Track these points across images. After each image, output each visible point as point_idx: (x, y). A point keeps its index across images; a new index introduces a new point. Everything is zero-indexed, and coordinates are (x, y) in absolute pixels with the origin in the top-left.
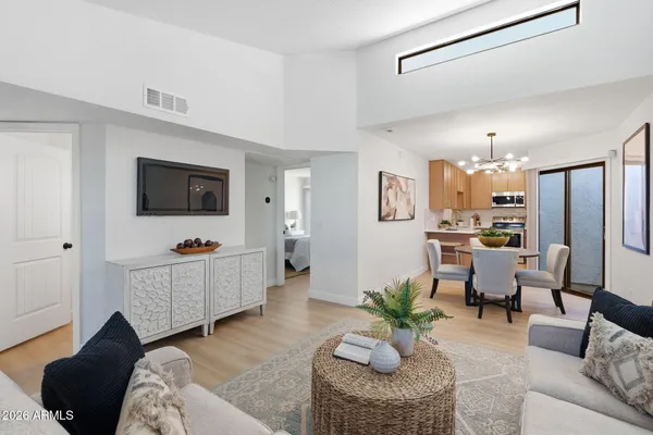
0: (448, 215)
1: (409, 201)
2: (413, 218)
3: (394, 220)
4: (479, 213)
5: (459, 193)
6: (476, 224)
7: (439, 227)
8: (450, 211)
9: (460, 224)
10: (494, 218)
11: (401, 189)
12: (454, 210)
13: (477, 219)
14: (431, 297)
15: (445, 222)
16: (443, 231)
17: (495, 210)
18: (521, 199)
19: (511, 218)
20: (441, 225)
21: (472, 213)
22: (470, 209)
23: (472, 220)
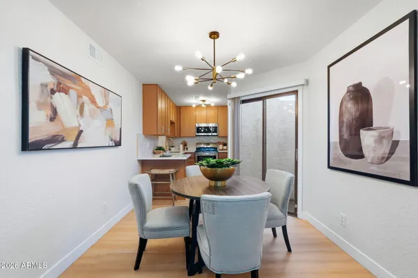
0: (162, 141)
1: (110, 122)
2: (118, 144)
3: (75, 147)
4: (187, 140)
5: (172, 123)
6: (184, 149)
7: (154, 153)
8: (164, 138)
9: (173, 149)
10: (197, 144)
11: (93, 101)
12: (168, 137)
13: (185, 145)
14: (137, 267)
15: (160, 148)
16: (157, 157)
17: (198, 138)
18: (215, 129)
19: (209, 144)
20: (155, 151)
21: (181, 140)
22: (180, 137)
23: (181, 146)
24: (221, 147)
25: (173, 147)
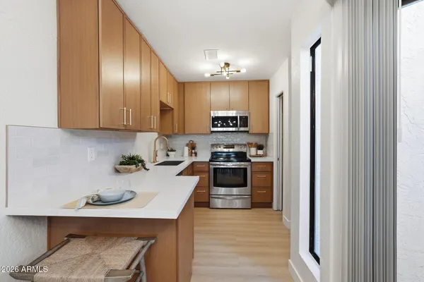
4: (196, 139)
6: (191, 154)
9: (172, 155)
10: (213, 146)
13: (192, 147)
17: (214, 136)
18: (245, 121)
19: (232, 146)
20: (118, 167)
21: (186, 140)
22: (184, 134)
23: (186, 149)
24: (253, 151)
25: (172, 150)
